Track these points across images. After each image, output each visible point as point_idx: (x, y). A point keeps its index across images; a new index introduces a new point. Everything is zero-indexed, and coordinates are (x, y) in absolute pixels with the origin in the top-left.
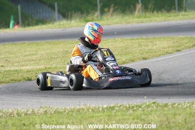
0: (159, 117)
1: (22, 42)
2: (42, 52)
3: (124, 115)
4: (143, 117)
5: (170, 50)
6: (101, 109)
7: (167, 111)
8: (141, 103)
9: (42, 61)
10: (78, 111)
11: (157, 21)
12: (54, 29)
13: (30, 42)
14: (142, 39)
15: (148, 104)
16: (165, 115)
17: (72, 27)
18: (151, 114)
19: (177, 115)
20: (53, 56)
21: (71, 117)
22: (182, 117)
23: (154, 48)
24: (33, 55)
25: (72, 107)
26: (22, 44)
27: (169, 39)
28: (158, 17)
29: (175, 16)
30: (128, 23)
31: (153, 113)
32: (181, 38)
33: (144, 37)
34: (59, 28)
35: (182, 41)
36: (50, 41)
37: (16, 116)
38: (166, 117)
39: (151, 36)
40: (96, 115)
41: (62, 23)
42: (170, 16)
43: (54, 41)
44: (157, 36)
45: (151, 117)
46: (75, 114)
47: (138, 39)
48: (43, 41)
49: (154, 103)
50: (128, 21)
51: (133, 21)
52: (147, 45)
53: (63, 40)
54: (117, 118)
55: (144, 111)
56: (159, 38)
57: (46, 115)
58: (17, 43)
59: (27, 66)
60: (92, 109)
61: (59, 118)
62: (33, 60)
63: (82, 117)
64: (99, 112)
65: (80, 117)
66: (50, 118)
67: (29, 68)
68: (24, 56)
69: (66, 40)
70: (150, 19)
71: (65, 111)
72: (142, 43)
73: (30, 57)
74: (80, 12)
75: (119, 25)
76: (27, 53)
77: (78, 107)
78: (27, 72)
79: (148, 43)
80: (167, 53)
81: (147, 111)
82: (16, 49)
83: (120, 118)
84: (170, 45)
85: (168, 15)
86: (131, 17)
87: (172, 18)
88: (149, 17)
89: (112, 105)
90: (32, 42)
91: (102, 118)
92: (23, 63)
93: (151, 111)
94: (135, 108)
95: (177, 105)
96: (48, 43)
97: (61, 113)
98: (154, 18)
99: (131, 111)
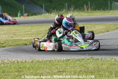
0: (93, 65)
1: (24, 25)
2: (34, 30)
3: (75, 64)
4: (85, 65)
5: (103, 30)
6: (62, 60)
7: (98, 62)
8: (84, 58)
9: (34, 35)
10: (50, 61)
11: (98, 15)
12: (41, 18)
13: (28, 25)
14: (89, 24)
15: (88, 58)
16: (97, 64)
17: (51, 17)
18: (89, 64)
19: (103, 64)
20: (39, 32)
21: (46, 64)
22: (106, 66)
23: (95, 29)
24: (29, 31)
25: (47, 59)
26: (23, 25)
27: (103, 25)
28: (98, 13)
29: (107, 12)
30: (82, 16)
31: (90, 63)
32: (110, 25)
33: (90, 23)
34: (44, 17)
35: (110, 26)
36: (39, 24)
37: (16, 63)
38: (97, 65)
39: (93, 23)
40: (60, 63)
41: (46, 15)
42: (105, 13)
43: (41, 24)
44: (97, 23)
45: (89, 65)
46: (48, 63)
47: (86, 24)
48: (35, 24)
49: (91, 58)
50: (82, 15)
51: (85, 15)
52: (91, 28)
53: (46, 24)
54: (71, 65)
55: (86, 62)
56: (98, 24)
57: (32, 63)
58: (21, 25)
59: (25, 37)
60: (58, 60)
61: (39, 65)
62: (28, 34)
63: (52, 64)
64: (61, 62)
65: (51, 64)
66: (35, 64)
67: (26, 38)
68: (24, 32)
69: (47, 24)
70: (94, 14)
71: (43, 61)
72: (88, 27)
73: (27, 33)
74: (56, 9)
75: (77, 17)
76: (26, 31)
77: (50, 59)
78: (25, 40)
79: (92, 27)
80: (102, 32)
81: (87, 62)
82: (20, 28)
83: (72, 66)
84: (103, 28)
85: (104, 12)
86: (83, 13)
87: (106, 13)
88: (93, 13)
89: (68, 59)
90: (29, 25)
91: (62, 65)
92: (23, 36)
93: (90, 62)
94: (81, 60)
95: (103, 59)
96: (37, 25)
97: (41, 62)
98: (96, 13)
99: (78, 62)
